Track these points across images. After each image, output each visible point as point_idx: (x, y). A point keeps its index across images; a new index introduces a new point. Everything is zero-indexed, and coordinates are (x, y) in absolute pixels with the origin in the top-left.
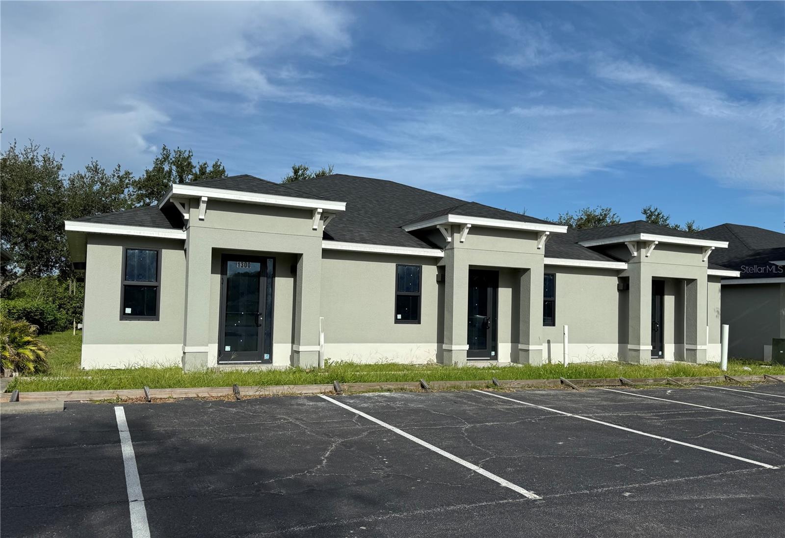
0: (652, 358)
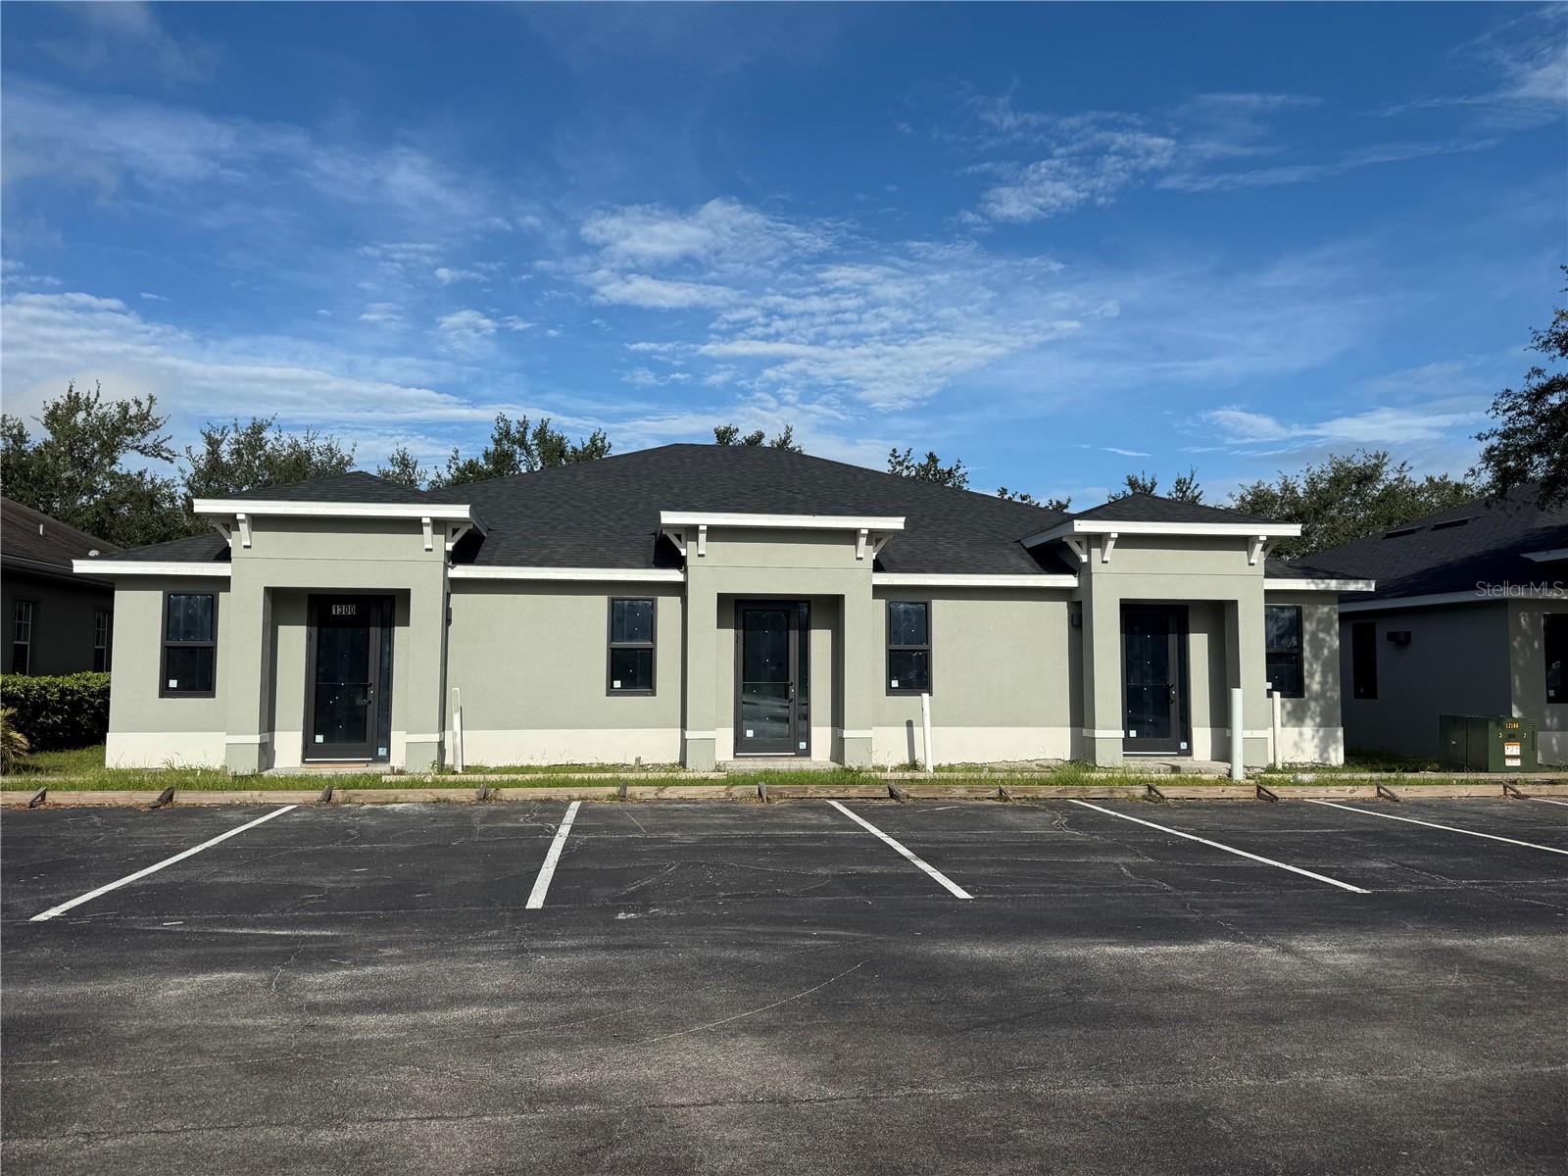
0: (1124, 755)
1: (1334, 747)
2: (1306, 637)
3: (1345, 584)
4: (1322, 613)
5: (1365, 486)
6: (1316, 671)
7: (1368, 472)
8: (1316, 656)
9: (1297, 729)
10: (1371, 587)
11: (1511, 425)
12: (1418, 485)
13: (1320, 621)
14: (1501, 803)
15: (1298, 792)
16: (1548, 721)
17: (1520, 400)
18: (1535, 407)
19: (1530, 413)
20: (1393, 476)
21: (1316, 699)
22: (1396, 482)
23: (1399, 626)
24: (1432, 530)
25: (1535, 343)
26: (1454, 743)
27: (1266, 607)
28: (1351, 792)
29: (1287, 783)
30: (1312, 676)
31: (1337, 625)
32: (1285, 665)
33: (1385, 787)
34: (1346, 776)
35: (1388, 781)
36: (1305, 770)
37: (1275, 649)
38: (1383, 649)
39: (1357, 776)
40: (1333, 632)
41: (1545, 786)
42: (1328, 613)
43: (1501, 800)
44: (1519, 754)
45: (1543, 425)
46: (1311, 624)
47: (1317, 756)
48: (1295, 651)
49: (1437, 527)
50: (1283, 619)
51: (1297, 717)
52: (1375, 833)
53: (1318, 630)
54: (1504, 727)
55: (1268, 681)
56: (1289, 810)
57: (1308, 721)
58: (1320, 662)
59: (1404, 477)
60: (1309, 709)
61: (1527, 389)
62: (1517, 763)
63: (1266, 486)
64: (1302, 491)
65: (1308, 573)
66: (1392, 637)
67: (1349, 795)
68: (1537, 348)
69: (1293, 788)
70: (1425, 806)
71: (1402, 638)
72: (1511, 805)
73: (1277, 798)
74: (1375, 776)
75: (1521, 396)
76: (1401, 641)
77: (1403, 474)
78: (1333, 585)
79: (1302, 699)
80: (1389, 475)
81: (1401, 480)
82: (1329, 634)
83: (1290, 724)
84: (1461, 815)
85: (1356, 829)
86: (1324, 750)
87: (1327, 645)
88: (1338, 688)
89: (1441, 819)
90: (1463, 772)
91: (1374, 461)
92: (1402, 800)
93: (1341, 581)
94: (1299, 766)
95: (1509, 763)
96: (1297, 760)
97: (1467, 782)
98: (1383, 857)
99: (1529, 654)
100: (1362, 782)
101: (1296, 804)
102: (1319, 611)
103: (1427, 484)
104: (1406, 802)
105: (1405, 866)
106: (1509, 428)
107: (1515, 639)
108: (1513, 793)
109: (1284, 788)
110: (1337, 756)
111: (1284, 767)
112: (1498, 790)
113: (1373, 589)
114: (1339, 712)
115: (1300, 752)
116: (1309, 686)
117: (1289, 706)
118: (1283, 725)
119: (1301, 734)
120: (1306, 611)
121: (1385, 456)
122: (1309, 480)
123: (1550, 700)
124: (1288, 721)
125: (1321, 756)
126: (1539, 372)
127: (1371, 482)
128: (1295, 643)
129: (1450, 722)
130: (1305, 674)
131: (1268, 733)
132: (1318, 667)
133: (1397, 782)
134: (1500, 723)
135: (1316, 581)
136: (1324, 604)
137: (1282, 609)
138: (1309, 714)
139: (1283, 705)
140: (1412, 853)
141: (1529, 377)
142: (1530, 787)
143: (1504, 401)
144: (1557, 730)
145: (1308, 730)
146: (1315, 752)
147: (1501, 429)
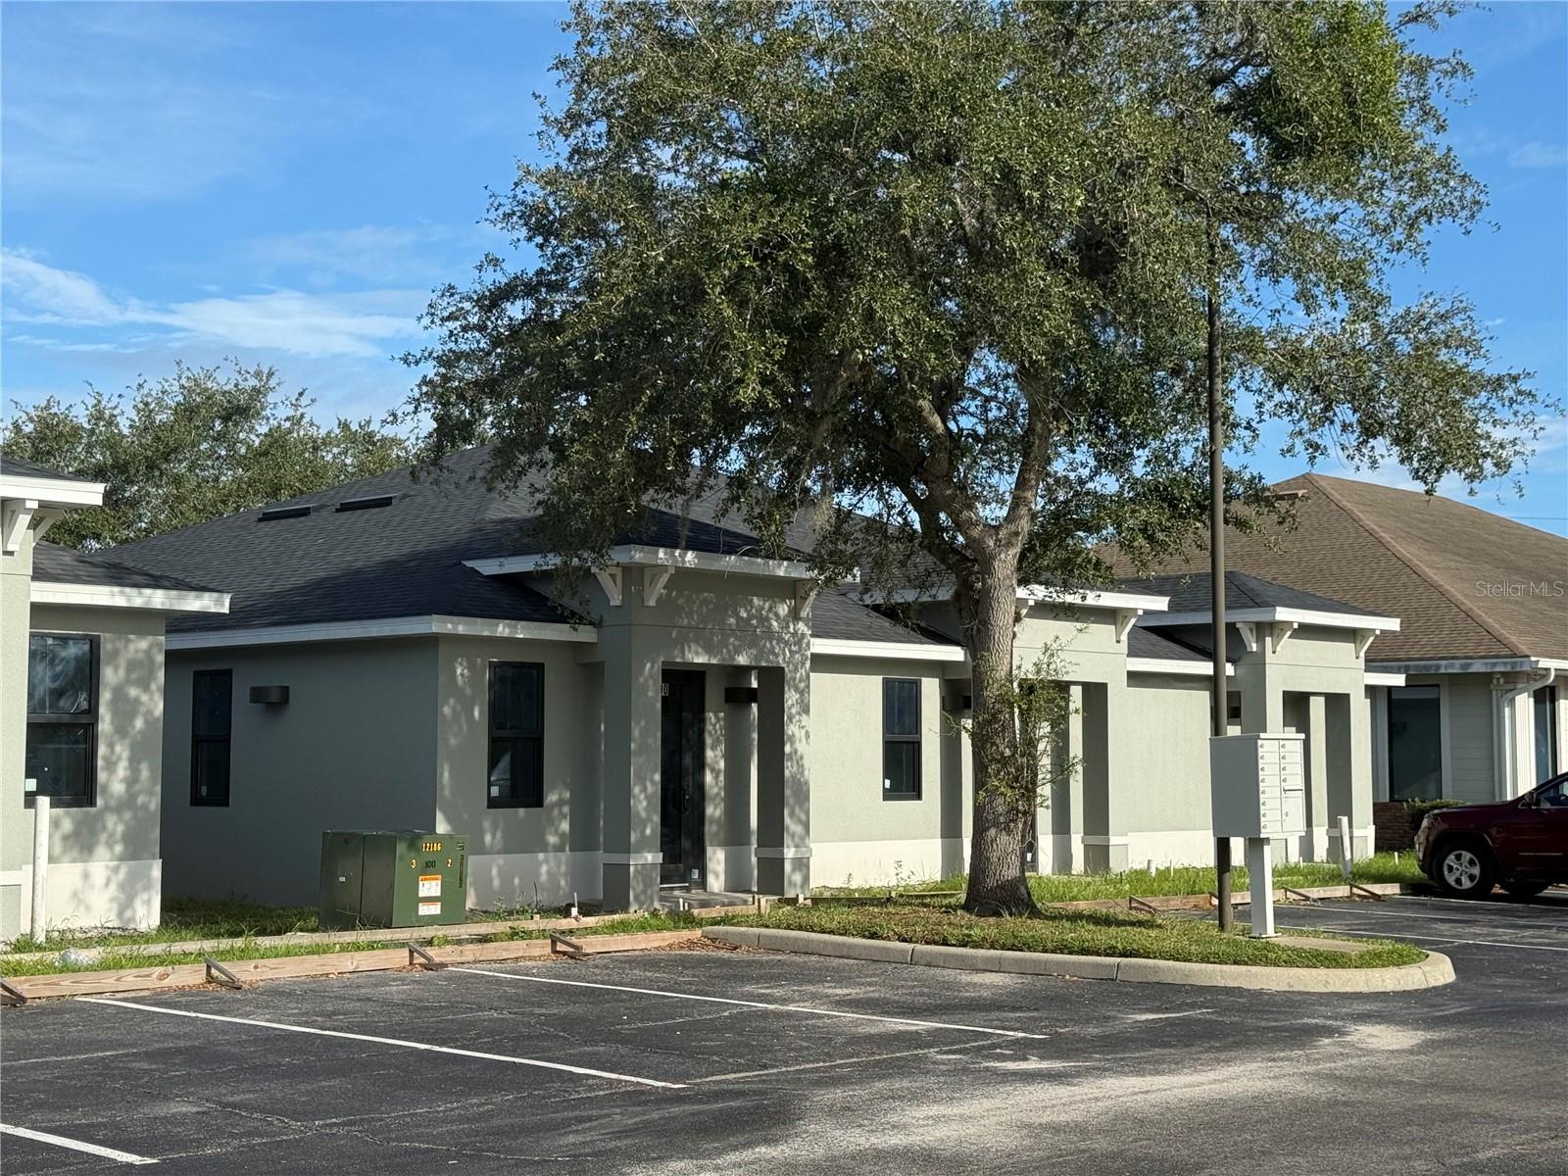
1: (145, 896)
2: (105, 696)
3: (180, 598)
4: (137, 651)
5: (236, 425)
6: (119, 758)
7: (243, 399)
8: (121, 730)
9: (79, 867)
10: (223, 605)
11: (452, 345)
12: (323, 432)
13: (132, 666)
14: (403, 980)
15: (66, 985)
16: (488, 838)
17: (467, 305)
18: (488, 318)
19: (481, 328)
20: (284, 412)
21: (118, 810)
22: (288, 424)
23: (270, 677)
24: (338, 510)
25: (492, 215)
26: (343, 879)
27: (32, 635)
28: (162, 977)
29: (50, 968)
30: (111, 766)
31: (161, 675)
32: (64, 746)
33: (222, 965)
34: (157, 949)
35: (224, 955)
36: (87, 943)
37: (48, 716)
38: (243, 714)
39: (177, 947)
40: (153, 687)
41: (471, 946)
42: (148, 652)
43: (404, 974)
44: (439, 894)
45: (499, 350)
46: (116, 668)
47: (113, 916)
48: (84, 720)
49: (345, 508)
50: (62, 660)
51: (82, 843)
52: (187, 1050)
53: (128, 682)
54: (418, 850)
55: (28, 775)
56: (43, 1020)
57: (101, 851)
58: (127, 741)
59: (302, 416)
60: (104, 828)
61: (478, 287)
62: (435, 909)
63: (63, 409)
64: (128, 423)
65: (115, 573)
66: (258, 695)
67: (158, 984)
68: (494, 222)
69: (55, 978)
70: (282, 994)
71: (275, 698)
72: (418, 982)
73: (23, 1000)
74: (208, 945)
75: (470, 299)
76: (273, 702)
77: (301, 410)
78: (158, 599)
79: (92, 810)
80: (277, 411)
81: (297, 421)
82: (146, 688)
83: (67, 858)
84: (339, 1005)
85: (157, 1045)
86: (125, 903)
87: (143, 709)
88: (158, 788)
89: (302, 1014)
90: (353, 928)
91: (253, 382)
92: (246, 987)
93: (174, 593)
94: (78, 935)
95: (425, 910)
96: (76, 924)
97: (357, 947)
98: (192, 1094)
99: (465, 727)
100: (185, 957)
101: (59, 1008)
102: (132, 647)
103: (337, 431)
104: (253, 989)
105: (228, 1105)
106: (450, 350)
107: (446, 702)
108: (422, 960)
109: (40, 979)
110: (148, 913)
111: (49, 939)
112: (401, 957)
113: (226, 610)
114: (156, 834)
115: (82, 909)
116: (105, 788)
117: (67, 826)
118: (51, 859)
119: (86, 876)
120: (108, 642)
121: (270, 374)
122: (141, 406)
123: (493, 803)
124: (65, 851)
125: (120, 914)
126: (495, 262)
127: (247, 419)
128: (85, 705)
129: (340, 845)
130: (100, 763)
131: (23, 876)
132: (122, 750)
133: (244, 954)
134: (413, 844)
135: (127, 590)
136: (142, 633)
137: (64, 640)
138: (103, 837)
139: (55, 823)
140: (244, 1080)
141: (480, 268)
142: (449, 948)
143: (445, 304)
144: (499, 853)
145: (101, 865)
146: (110, 909)
147: (439, 349)
